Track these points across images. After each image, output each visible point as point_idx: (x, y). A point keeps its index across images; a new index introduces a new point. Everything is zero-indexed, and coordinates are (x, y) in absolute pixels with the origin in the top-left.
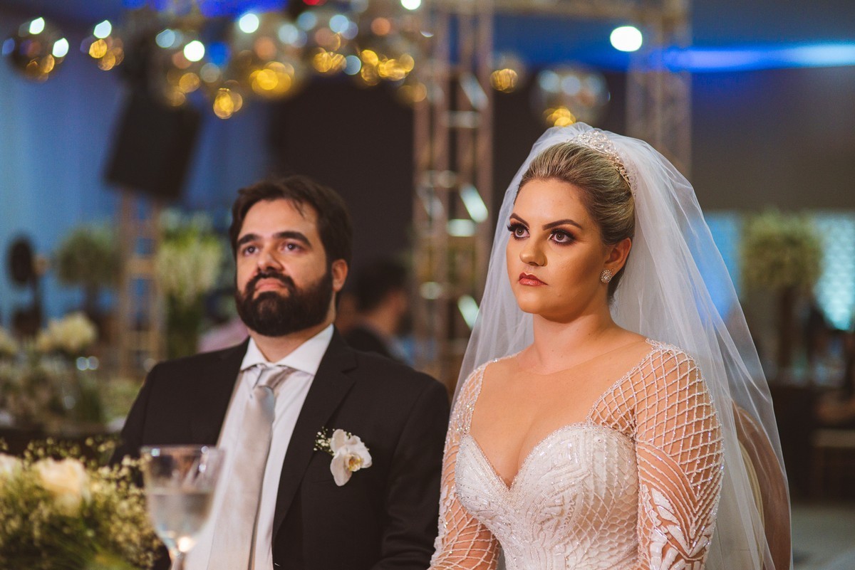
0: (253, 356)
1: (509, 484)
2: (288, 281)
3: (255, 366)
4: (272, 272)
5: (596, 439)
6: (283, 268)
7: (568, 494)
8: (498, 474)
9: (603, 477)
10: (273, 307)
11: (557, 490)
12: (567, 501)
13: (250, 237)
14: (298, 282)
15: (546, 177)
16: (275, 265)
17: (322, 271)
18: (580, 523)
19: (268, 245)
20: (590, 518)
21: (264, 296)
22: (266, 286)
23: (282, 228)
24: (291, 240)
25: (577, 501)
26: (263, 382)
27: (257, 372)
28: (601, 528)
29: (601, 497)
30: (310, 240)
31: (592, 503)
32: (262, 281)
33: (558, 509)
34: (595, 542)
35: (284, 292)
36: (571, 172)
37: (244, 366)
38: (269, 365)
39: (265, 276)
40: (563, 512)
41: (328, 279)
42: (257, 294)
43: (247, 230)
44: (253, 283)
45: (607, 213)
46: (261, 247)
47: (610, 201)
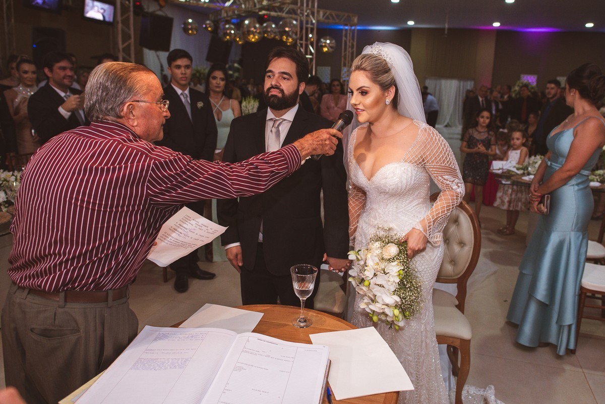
0: (270, 115)
1: (369, 180)
2: (282, 91)
3: (271, 119)
4: (277, 87)
6: (281, 86)
8: (365, 175)
10: (276, 101)
13: (270, 71)
14: (286, 92)
16: (278, 84)
17: (295, 88)
21: (273, 96)
22: (274, 92)
24: (285, 75)
26: (276, 125)
30: (292, 76)
32: (272, 90)
35: (280, 95)
37: (267, 119)
38: (277, 118)
39: (274, 88)
41: (298, 90)
42: (270, 95)
43: (270, 68)
44: (269, 89)
45: (379, 79)
46: (274, 75)
47: (380, 74)
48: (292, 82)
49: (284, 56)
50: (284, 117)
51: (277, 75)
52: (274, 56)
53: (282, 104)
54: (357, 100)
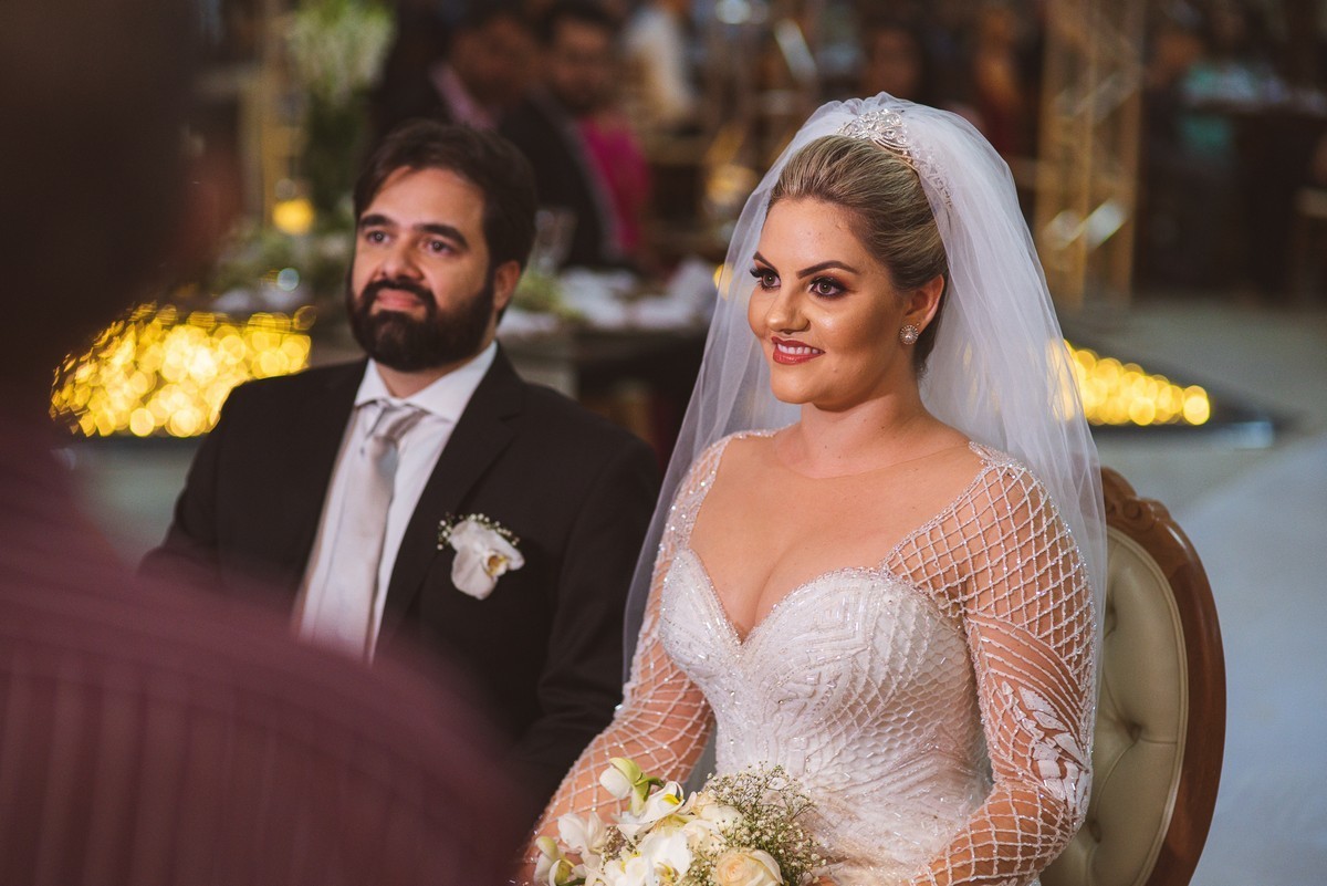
0: (372, 387)
1: (743, 635)
2: (427, 297)
3: (376, 402)
4: (407, 283)
5: (887, 598)
6: (422, 277)
7: (828, 671)
8: (728, 618)
9: (886, 652)
10: (400, 337)
11: (813, 662)
12: (825, 679)
14: (441, 300)
15: (800, 196)
16: (410, 273)
17: (479, 285)
18: (837, 712)
19: (404, 237)
20: (852, 709)
21: (385, 315)
22: (391, 301)
23: (428, 218)
24: (439, 238)
25: (839, 682)
27: (378, 409)
28: (865, 725)
29: (876, 684)
30: (468, 240)
31: (860, 689)
32: (386, 293)
33: (809, 689)
35: (419, 313)
37: (360, 400)
38: (396, 402)
39: (392, 287)
40: (814, 693)
42: (377, 308)
43: (379, 207)
44: (373, 289)
45: (896, 244)
46: (394, 236)
47: (901, 226)
48: (466, 260)
49: (436, 163)
51: (406, 238)
52: (394, 163)
54: (792, 313)
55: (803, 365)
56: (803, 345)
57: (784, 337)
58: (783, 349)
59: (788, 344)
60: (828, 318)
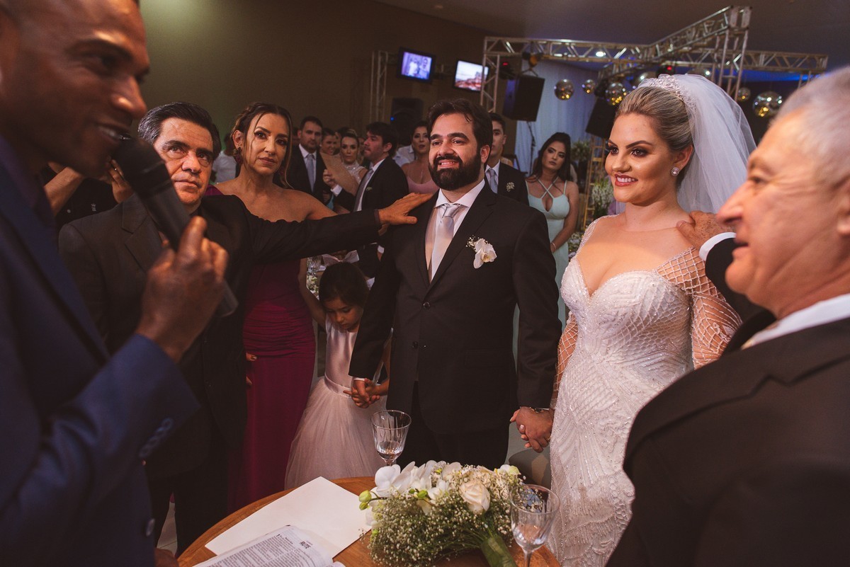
0: (442, 199)
1: (590, 295)
2: (458, 159)
3: (443, 205)
4: (450, 156)
5: (652, 283)
6: (454, 152)
7: (623, 311)
8: (586, 286)
9: (648, 308)
10: (449, 177)
11: (616, 306)
12: (620, 315)
13: (436, 136)
16: (450, 152)
17: (475, 154)
18: (623, 329)
20: (630, 328)
21: (443, 170)
22: (445, 164)
24: (457, 138)
25: (626, 316)
26: (447, 214)
27: (445, 207)
28: (635, 336)
29: (642, 318)
30: (468, 137)
31: (635, 320)
32: (442, 161)
33: (613, 318)
34: (628, 343)
35: (456, 167)
36: (646, 106)
37: (437, 205)
38: (451, 204)
39: (443, 158)
40: (615, 319)
41: (478, 157)
42: (439, 168)
44: (437, 160)
45: (671, 132)
46: (441, 141)
47: (673, 123)
48: (469, 145)
50: (461, 201)
51: (445, 141)
53: (458, 180)
54: (624, 163)
55: (628, 187)
56: (628, 177)
57: (620, 174)
58: (619, 179)
59: (621, 177)
60: (639, 165)
